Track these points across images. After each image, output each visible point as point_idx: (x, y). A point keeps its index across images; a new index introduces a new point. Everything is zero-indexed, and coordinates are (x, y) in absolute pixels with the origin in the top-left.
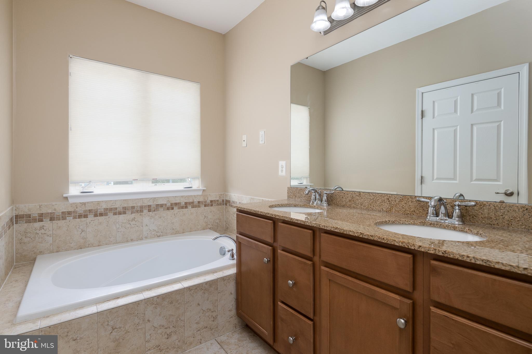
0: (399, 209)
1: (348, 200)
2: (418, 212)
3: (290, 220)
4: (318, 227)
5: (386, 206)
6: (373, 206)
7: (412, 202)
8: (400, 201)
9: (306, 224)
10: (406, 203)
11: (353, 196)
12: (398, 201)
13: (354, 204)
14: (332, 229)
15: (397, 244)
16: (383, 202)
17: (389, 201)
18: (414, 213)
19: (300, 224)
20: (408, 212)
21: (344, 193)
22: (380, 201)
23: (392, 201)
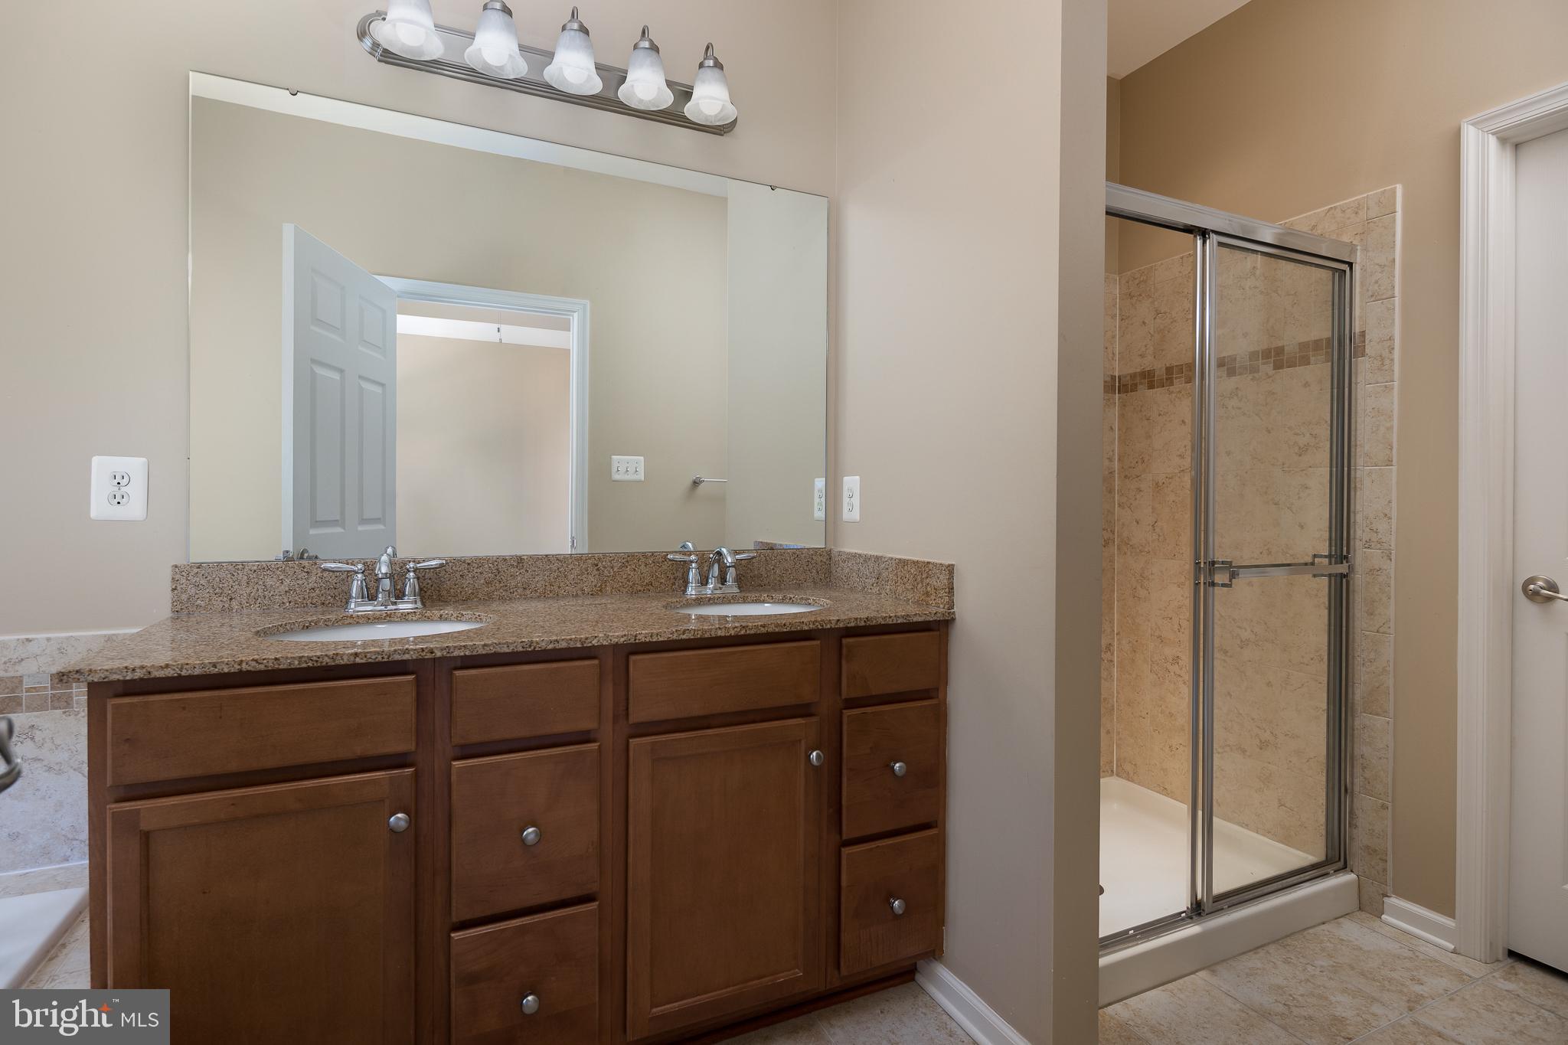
0: (621, 584)
1: (482, 581)
2: (657, 584)
3: (523, 647)
4: (632, 641)
5: (592, 580)
6: (559, 587)
7: (646, 565)
8: (624, 566)
9: (590, 645)
10: (635, 570)
11: (498, 570)
12: (617, 565)
13: (501, 591)
14: (675, 637)
15: (806, 628)
16: (583, 574)
17: (598, 570)
18: (650, 587)
19: (568, 649)
20: (639, 588)
21: (469, 564)
22: (577, 571)
23: (605, 568)
